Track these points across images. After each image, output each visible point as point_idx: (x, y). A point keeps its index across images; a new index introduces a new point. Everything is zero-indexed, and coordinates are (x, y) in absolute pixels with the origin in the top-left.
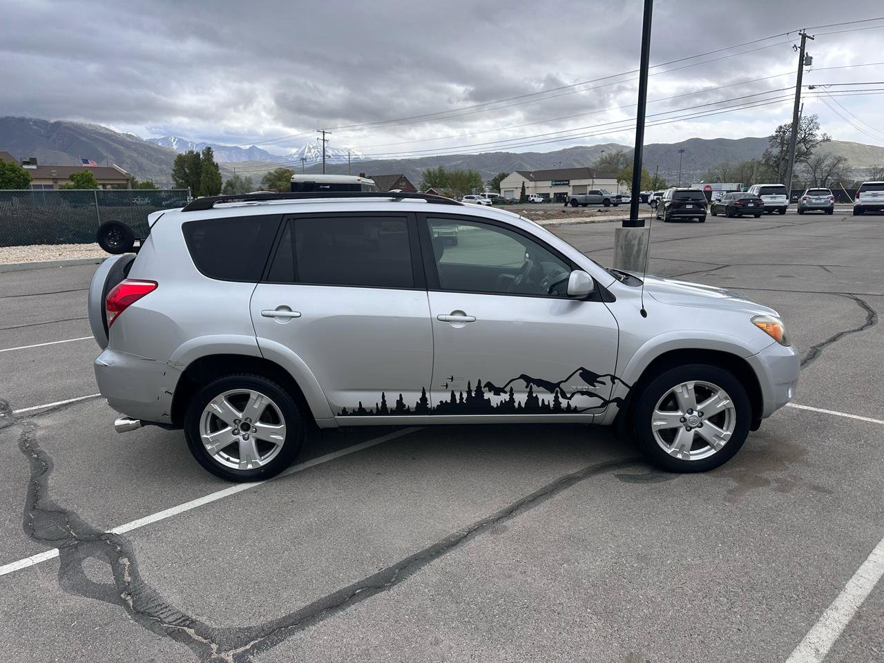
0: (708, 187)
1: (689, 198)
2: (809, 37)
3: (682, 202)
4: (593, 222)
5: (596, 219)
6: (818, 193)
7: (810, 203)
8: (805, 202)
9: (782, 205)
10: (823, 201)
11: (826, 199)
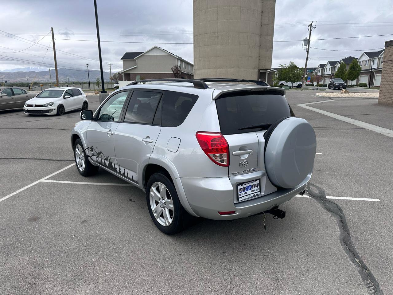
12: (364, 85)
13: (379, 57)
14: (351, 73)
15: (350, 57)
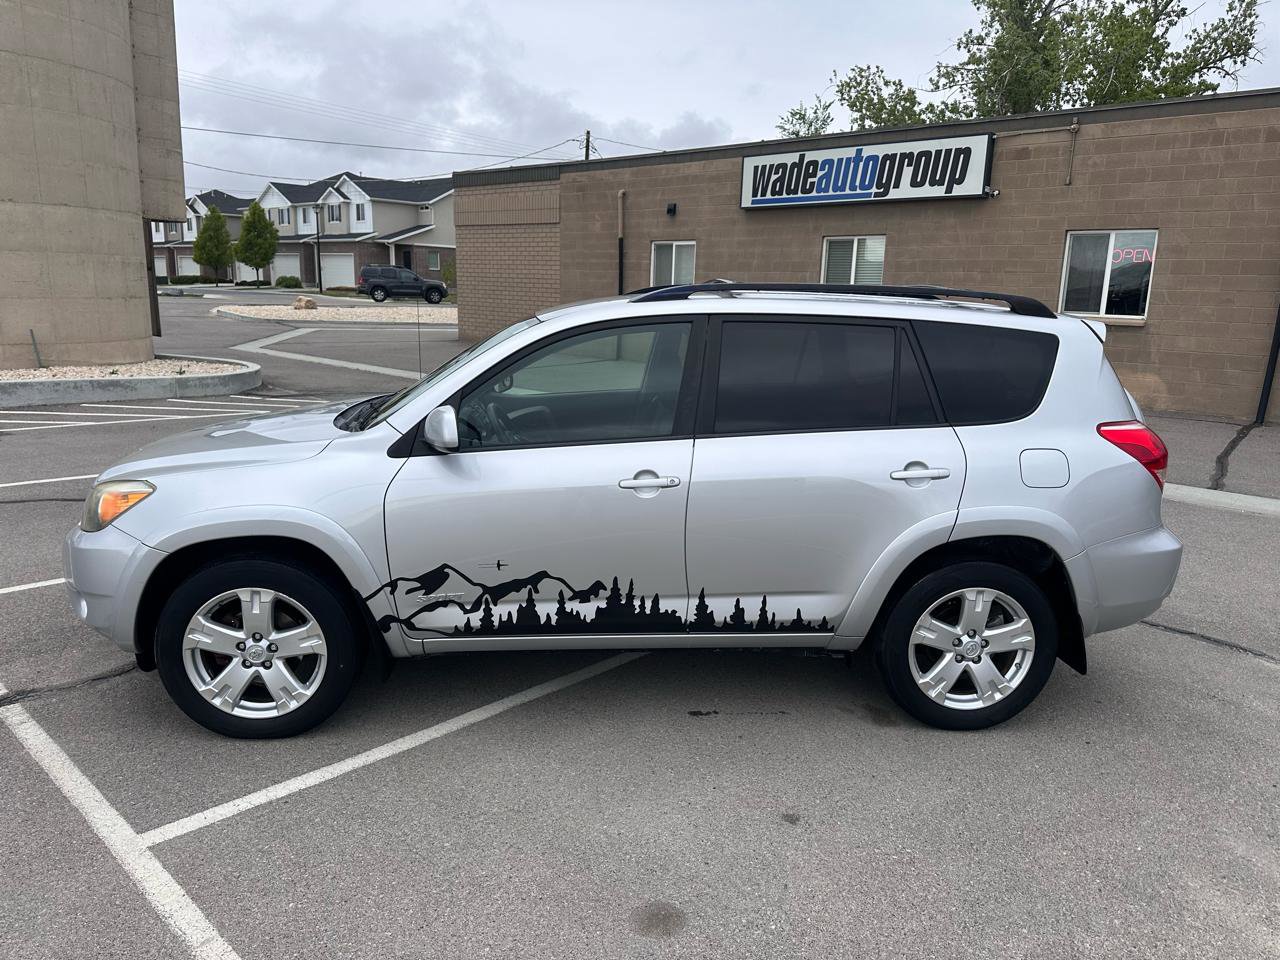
12: (294, 283)
13: (320, 202)
14: (250, 243)
15: (215, 191)
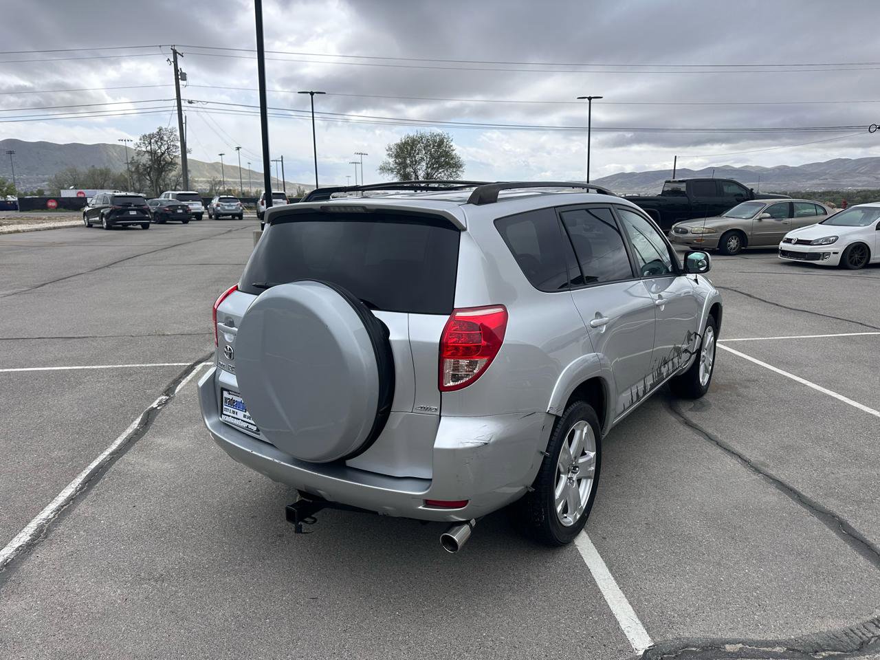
0: (80, 193)
1: (131, 203)
2: (179, 54)
3: (124, 208)
4: (18, 231)
5: (20, 227)
6: (227, 200)
7: (225, 210)
8: (219, 208)
9: (200, 211)
10: (234, 208)
11: (234, 206)
